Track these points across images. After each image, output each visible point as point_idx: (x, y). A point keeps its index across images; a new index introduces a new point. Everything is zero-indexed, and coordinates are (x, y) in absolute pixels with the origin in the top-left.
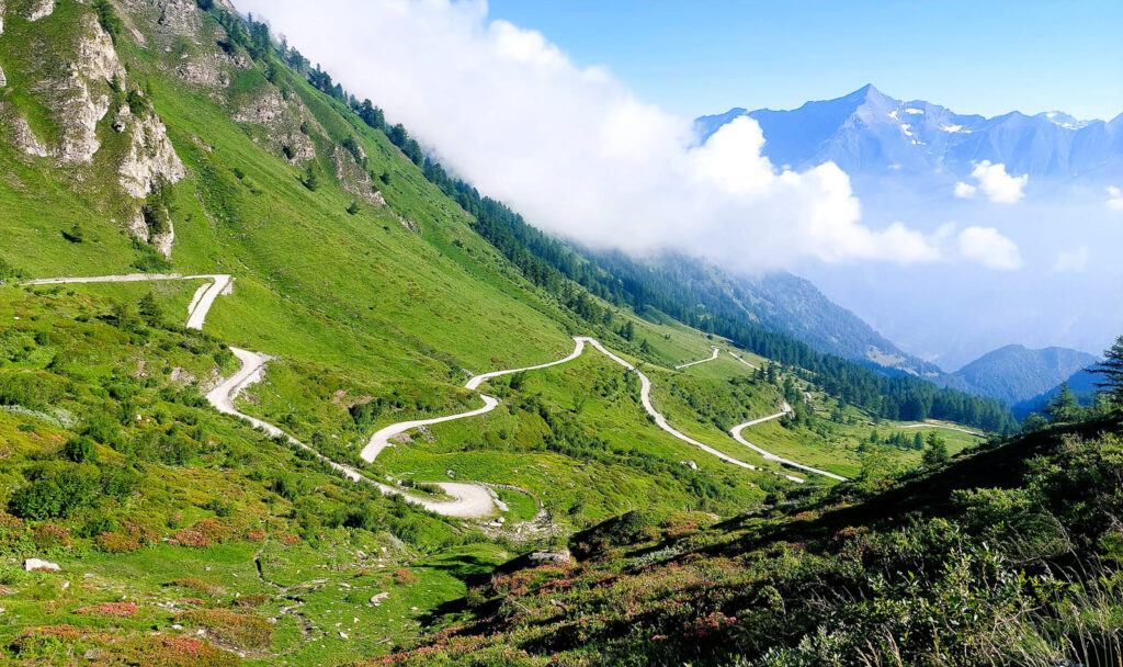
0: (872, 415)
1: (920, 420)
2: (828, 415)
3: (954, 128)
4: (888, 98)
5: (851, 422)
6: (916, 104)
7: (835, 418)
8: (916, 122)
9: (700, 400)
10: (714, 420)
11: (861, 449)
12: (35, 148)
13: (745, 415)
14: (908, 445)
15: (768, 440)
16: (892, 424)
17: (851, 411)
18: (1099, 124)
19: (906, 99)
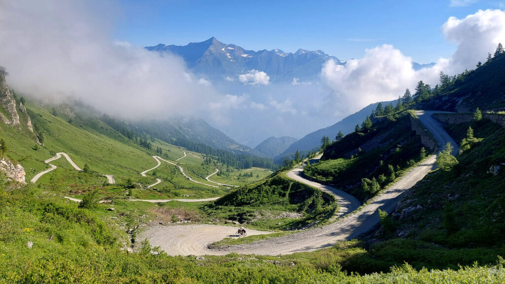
0: (237, 168)
1: (250, 168)
2: (226, 170)
3: (245, 56)
4: (221, 43)
5: (232, 171)
6: (231, 46)
7: (228, 171)
8: (231, 52)
9: (195, 171)
10: (201, 176)
11: (238, 179)
12: (7, 122)
13: (208, 174)
14: (249, 176)
15: (216, 180)
16: (243, 170)
17: (231, 168)
18: (291, 54)
19: (227, 43)
